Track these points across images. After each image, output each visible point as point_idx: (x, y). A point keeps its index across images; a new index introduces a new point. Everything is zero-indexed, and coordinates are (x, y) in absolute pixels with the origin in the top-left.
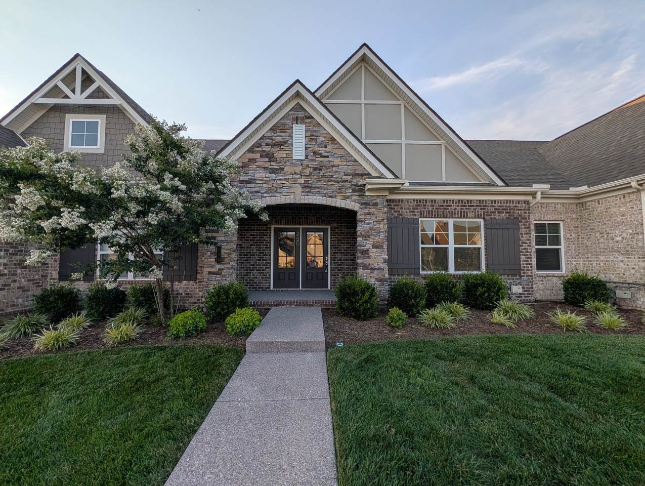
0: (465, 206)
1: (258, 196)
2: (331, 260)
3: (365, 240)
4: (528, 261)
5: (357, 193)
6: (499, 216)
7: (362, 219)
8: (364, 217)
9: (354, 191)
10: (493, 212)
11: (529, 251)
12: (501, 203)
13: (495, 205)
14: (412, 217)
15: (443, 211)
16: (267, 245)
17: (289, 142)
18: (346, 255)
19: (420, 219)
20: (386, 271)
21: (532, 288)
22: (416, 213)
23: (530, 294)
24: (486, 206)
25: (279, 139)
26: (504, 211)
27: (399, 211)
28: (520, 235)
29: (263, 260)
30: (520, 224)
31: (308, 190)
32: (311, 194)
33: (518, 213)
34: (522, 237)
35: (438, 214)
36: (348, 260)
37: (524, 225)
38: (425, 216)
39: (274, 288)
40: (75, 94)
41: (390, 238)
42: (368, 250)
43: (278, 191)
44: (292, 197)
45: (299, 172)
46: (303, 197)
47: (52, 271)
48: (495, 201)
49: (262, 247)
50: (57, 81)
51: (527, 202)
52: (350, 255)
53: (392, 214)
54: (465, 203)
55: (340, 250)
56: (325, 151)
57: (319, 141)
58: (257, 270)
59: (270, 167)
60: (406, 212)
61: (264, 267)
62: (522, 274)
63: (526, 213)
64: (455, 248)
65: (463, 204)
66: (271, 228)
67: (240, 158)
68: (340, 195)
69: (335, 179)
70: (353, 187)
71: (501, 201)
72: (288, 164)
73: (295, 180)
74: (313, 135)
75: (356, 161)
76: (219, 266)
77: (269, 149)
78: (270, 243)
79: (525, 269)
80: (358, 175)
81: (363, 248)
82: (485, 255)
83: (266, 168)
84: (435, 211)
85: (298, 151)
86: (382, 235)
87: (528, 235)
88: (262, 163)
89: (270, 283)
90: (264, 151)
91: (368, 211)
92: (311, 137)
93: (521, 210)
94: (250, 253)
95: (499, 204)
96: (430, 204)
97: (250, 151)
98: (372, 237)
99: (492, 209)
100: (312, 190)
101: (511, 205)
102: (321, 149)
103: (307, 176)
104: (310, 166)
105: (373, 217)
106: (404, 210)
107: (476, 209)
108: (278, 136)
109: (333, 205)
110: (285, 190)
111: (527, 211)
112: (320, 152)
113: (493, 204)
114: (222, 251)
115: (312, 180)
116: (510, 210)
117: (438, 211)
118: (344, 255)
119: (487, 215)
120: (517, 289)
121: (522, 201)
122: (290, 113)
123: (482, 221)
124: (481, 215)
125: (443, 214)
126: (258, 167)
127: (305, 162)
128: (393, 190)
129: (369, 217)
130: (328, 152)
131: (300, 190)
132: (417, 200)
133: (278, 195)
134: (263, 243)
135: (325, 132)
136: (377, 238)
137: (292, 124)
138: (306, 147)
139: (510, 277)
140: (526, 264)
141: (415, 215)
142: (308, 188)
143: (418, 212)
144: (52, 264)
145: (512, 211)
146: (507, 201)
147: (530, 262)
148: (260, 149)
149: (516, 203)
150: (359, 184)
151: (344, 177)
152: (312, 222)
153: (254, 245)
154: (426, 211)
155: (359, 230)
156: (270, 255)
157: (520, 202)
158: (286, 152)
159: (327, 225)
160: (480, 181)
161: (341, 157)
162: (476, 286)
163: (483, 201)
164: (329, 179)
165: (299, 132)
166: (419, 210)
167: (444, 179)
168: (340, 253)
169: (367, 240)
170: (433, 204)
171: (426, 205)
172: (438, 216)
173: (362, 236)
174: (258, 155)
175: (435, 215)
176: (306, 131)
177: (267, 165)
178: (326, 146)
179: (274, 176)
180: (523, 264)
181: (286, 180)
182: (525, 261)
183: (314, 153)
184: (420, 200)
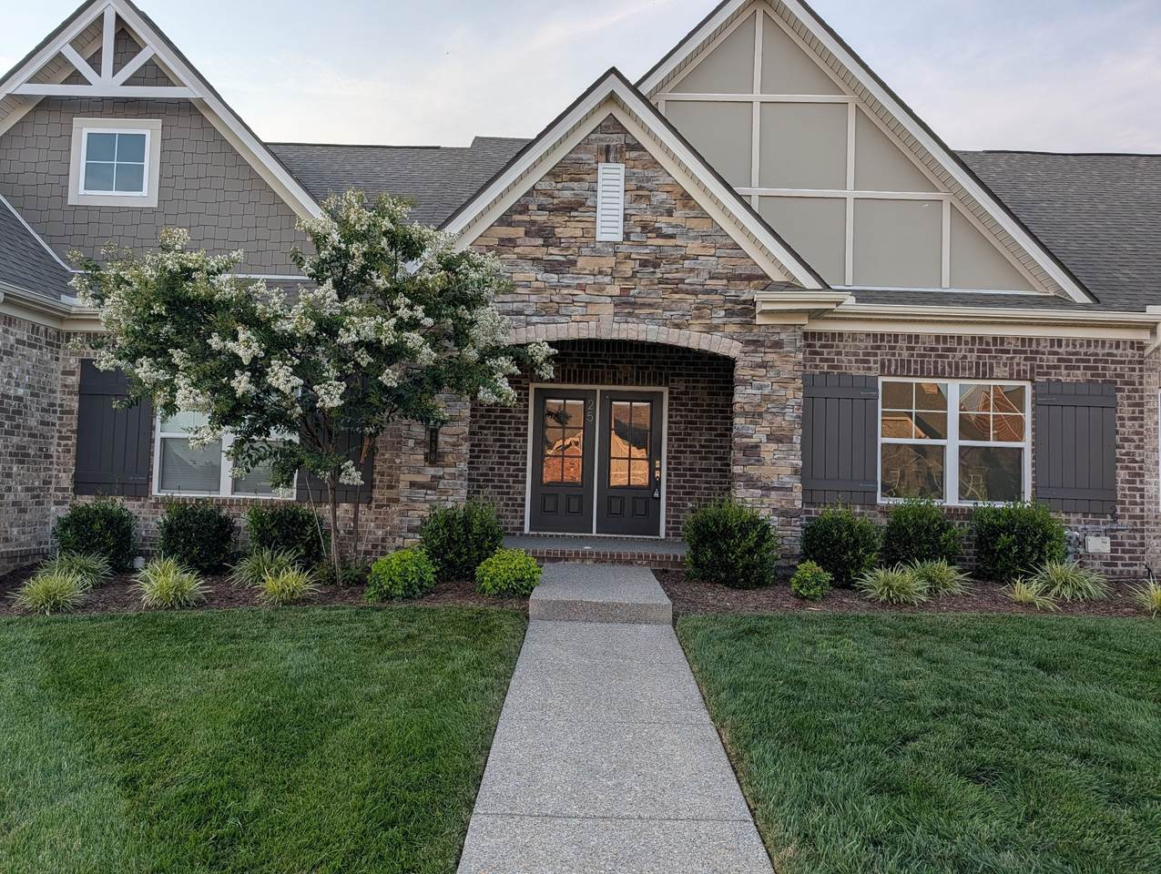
0: (989, 351)
1: (520, 321)
2: (668, 469)
3: (751, 423)
4: (1134, 482)
5: (738, 320)
6: (1068, 375)
7: (745, 378)
8: (752, 372)
9: (729, 313)
10: (1055, 367)
11: (1138, 459)
12: (1074, 346)
13: (1060, 350)
14: (862, 372)
15: (936, 362)
16: (519, 429)
17: (589, 203)
18: (705, 459)
19: (881, 380)
20: (798, 494)
21: (1142, 545)
22: (872, 365)
23: (1138, 558)
24: (1037, 352)
25: (567, 195)
26: (1082, 365)
27: (833, 360)
28: (1118, 423)
29: (509, 464)
30: (1119, 395)
31: (627, 310)
32: (634, 319)
33: (1115, 369)
34: (1123, 426)
35: (922, 368)
36: (709, 470)
37: (1129, 398)
38: (893, 372)
39: (531, 529)
40: (100, 75)
41: (808, 421)
42: (756, 446)
43: (563, 311)
44: (593, 324)
45: (609, 271)
46: (615, 325)
47: (60, 472)
48: (1060, 341)
49: (507, 432)
50: (63, 45)
51: (1140, 346)
52: (716, 459)
53: (816, 367)
54: (988, 344)
55: (690, 446)
56: (669, 225)
57: (655, 201)
58: (494, 487)
59: (546, 258)
60: (850, 361)
61: (511, 479)
62: (1118, 512)
63: (1134, 370)
64: (961, 448)
65: (984, 347)
66: (528, 389)
67: (481, 236)
68: (699, 322)
69: (689, 287)
70: (729, 305)
71: (1074, 340)
72: (585, 251)
73: (600, 288)
74: (640, 188)
75: (736, 247)
76: (431, 471)
77: (545, 218)
78: (526, 423)
79: (1127, 501)
80: (740, 278)
81: (744, 440)
82: (1033, 465)
83: (539, 259)
84: (916, 362)
85: (609, 222)
86: (791, 414)
87: (1137, 423)
88: (529, 249)
89: (523, 517)
90: (533, 223)
91: (760, 360)
92: (638, 192)
93: (1123, 362)
94: (480, 445)
95: (1070, 349)
96: (905, 344)
97: (504, 221)
98: (769, 417)
99: (1053, 360)
100: (637, 311)
101: (1100, 351)
102: (659, 219)
103: (626, 279)
104: (633, 256)
105: (771, 374)
106: (843, 357)
107: (1012, 358)
108: (563, 189)
109: (683, 343)
110: (577, 310)
111: (1137, 367)
112: (657, 225)
113: (1056, 349)
114: (441, 438)
115: (639, 289)
116: (1095, 361)
117: (922, 362)
118: (701, 459)
119: (1039, 374)
120: (1098, 545)
121: (1125, 342)
122: (593, 136)
123: (1028, 386)
124: (1025, 372)
125: (936, 368)
126: (522, 257)
127: (622, 248)
128: (815, 315)
129: (762, 372)
130: (676, 226)
131: (610, 309)
132: (875, 335)
133: (563, 319)
134: (510, 423)
135: (669, 180)
136: (779, 419)
137: (597, 163)
138: (625, 215)
139: (1090, 517)
140: (1130, 489)
141: (870, 369)
142: (627, 305)
143: (875, 362)
144: (59, 458)
145: (1100, 365)
146: (1089, 342)
147: (1138, 485)
148: (525, 218)
149: (1111, 347)
150: (742, 298)
151: (708, 282)
152: (626, 378)
153: (489, 428)
154: (896, 361)
155: (739, 400)
156: (525, 453)
157: (1121, 343)
158: (581, 225)
159: (660, 384)
160: (1035, 290)
161: (704, 237)
162: (994, 531)
163: (1031, 340)
164: (676, 286)
165: (611, 181)
166: (879, 358)
167: (946, 283)
168: (691, 452)
169: (756, 423)
170: (913, 344)
171: (894, 348)
172: (922, 372)
173: (745, 414)
174: (521, 231)
175: (916, 371)
176: (627, 179)
177: (539, 253)
178: (670, 213)
179: (554, 278)
180: (1123, 489)
181: (581, 287)
182: (1128, 482)
183: (644, 228)
184: (882, 335)
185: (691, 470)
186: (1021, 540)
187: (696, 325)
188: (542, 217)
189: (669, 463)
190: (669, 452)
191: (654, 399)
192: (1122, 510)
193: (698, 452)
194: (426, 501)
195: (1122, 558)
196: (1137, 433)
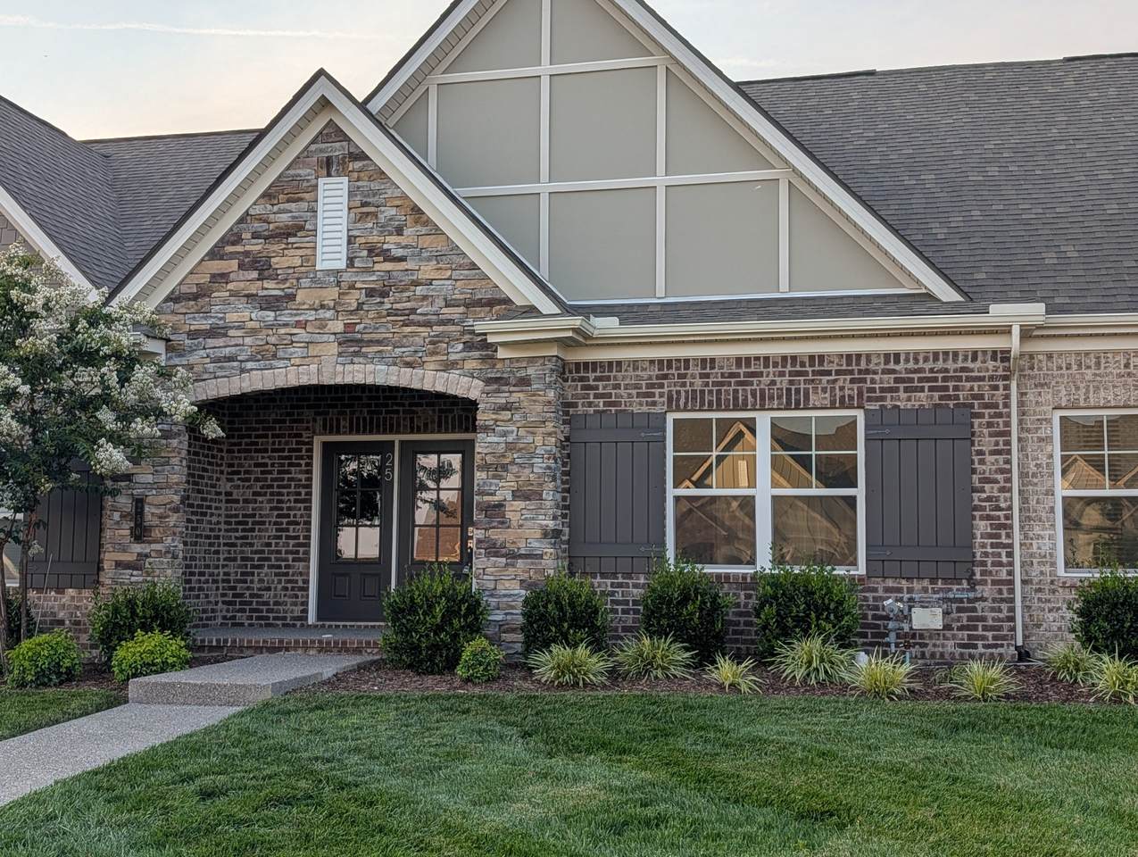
0: (805, 374)
1: (233, 368)
3: (494, 477)
4: (998, 536)
5: (476, 354)
6: (909, 399)
7: (487, 423)
8: (494, 417)
9: (468, 347)
10: (891, 390)
11: (1003, 505)
12: (916, 361)
13: (897, 368)
14: (645, 409)
15: (736, 392)
16: (299, 494)
17: (308, 227)
20: (548, 560)
22: (657, 399)
23: (1004, 638)
24: (867, 371)
25: (284, 218)
26: (927, 385)
27: (610, 395)
28: (976, 458)
29: (288, 537)
30: (976, 422)
31: (352, 349)
32: (361, 360)
33: (972, 389)
34: (982, 462)
35: (719, 400)
37: (989, 425)
38: (682, 406)
39: (318, 619)
41: (580, 471)
42: (500, 505)
43: (281, 354)
44: (313, 368)
45: (332, 304)
46: (339, 368)
48: (897, 356)
49: (286, 498)
53: (590, 405)
54: (802, 364)
56: (399, 246)
57: (382, 218)
59: (261, 293)
60: (630, 395)
61: (291, 557)
62: (978, 577)
63: (996, 388)
64: (774, 498)
65: (798, 368)
66: (311, 443)
67: (191, 273)
68: (434, 359)
69: (421, 318)
70: (467, 337)
71: (916, 354)
72: (305, 282)
73: (322, 324)
74: (364, 205)
75: (475, 267)
76: (138, 548)
77: (258, 248)
78: (310, 486)
79: (989, 561)
80: (480, 303)
81: (486, 498)
82: (867, 516)
83: (253, 295)
84: (711, 392)
85: (331, 249)
86: (540, 465)
87: (1001, 458)
88: (242, 285)
89: (306, 604)
90: (247, 253)
91: (503, 401)
92: (362, 209)
93: (981, 379)
95: (911, 365)
96: (698, 371)
97: (215, 254)
98: (515, 469)
99: (889, 380)
100: (364, 350)
101: (950, 365)
102: (388, 239)
103: (351, 312)
104: (358, 285)
105: (518, 417)
106: (622, 391)
107: (835, 381)
108: (280, 212)
109: (416, 385)
110: (297, 351)
111: (1001, 383)
112: (385, 247)
113: (892, 366)
114: (147, 509)
115: (365, 323)
116: (945, 379)
117: (719, 392)
119: (870, 399)
120: (927, 619)
121: (984, 352)
122: (313, 147)
123: (860, 415)
124: (851, 398)
125: (736, 398)
126: (234, 294)
127: (346, 277)
129: (506, 415)
130: (405, 247)
131: (334, 349)
132: (661, 362)
133: (281, 364)
134: (289, 486)
135: (396, 193)
136: (527, 471)
137: (317, 178)
138: (349, 237)
139: (940, 584)
140: (992, 545)
141: (654, 404)
142: (352, 343)
143: (661, 395)
145: (951, 384)
146: (936, 355)
147: (1004, 540)
148: (239, 248)
149: (965, 359)
151: (445, 310)
153: (265, 494)
154: (687, 392)
155: (480, 450)
156: (309, 523)
157: (980, 354)
158: (300, 252)
160: (903, 286)
161: (438, 257)
163: (859, 356)
164: (407, 317)
165: (333, 195)
166: (666, 390)
167: (785, 286)
169: (500, 477)
170: (708, 371)
171: (685, 376)
172: (719, 404)
173: (486, 467)
174: (234, 264)
175: (711, 403)
176: (351, 194)
177: (254, 288)
178: (399, 231)
179: (270, 315)
180: (984, 546)
181: (302, 325)
182: (990, 536)
183: (370, 251)
184: (669, 361)
187: (431, 363)
188: (255, 247)
192: (984, 573)
195: (984, 638)
196: (1002, 471)
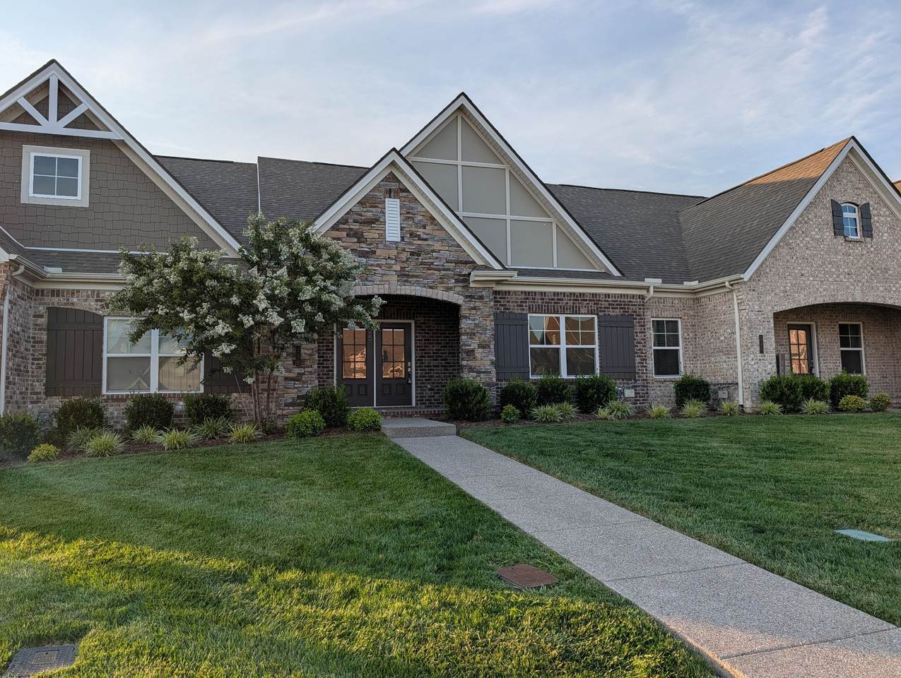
0: (578, 300)
2: (416, 367)
3: (470, 338)
4: (643, 363)
5: (461, 284)
6: (613, 312)
7: (466, 315)
8: (469, 312)
9: (457, 281)
10: (607, 308)
11: (645, 352)
12: (615, 297)
13: (609, 300)
14: (520, 311)
15: (554, 306)
17: (381, 220)
18: (436, 360)
19: (529, 315)
20: (494, 374)
21: (647, 393)
22: (524, 307)
23: (646, 400)
24: (599, 301)
25: (369, 215)
26: (619, 307)
27: (506, 305)
28: (635, 335)
30: (635, 321)
31: (404, 279)
32: (409, 284)
33: (633, 309)
34: (637, 336)
35: (548, 309)
36: (438, 366)
37: (639, 322)
38: (534, 311)
40: (48, 119)
41: (496, 337)
42: (473, 351)
43: (369, 279)
44: (386, 286)
45: (394, 257)
46: (399, 287)
47: (34, 381)
48: (609, 295)
50: (19, 98)
51: (642, 297)
52: (442, 360)
53: (499, 309)
54: (577, 296)
55: (428, 353)
56: (424, 233)
57: (416, 220)
59: (359, 249)
60: (514, 306)
61: (325, 377)
62: (636, 378)
63: (640, 309)
64: (567, 349)
65: (576, 298)
68: (442, 285)
69: (436, 267)
70: (456, 277)
71: (615, 295)
72: (381, 246)
73: (390, 267)
74: (408, 213)
75: (459, 246)
76: (297, 370)
77: (358, 227)
79: (640, 372)
80: (461, 262)
81: (467, 347)
82: (600, 356)
83: (354, 249)
84: (545, 306)
85: (393, 230)
86: (489, 333)
87: (643, 335)
88: (349, 244)
90: (351, 229)
91: (472, 306)
92: (407, 214)
93: (636, 305)
95: (614, 299)
96: (540, 297)
97: (334, 228)
98: (478, 335)
99: (606, 304)
100: (410, 279)
101: (626, 300)
102: (419, 230)
103: (403, 262)
104: (406, 250)
105: (479, 313)
106: (511, 304)
107: (589, 304)
108: (367, 211)
109: (434, 297)
110: (377, 278)
111: (642, 307)
112: (418, 233)
113: (607, 299)
114: (302, 351)
115: (410, 267)
116: (624, 305)
117: (548, 306)
118: (434, 360)
119: (600, 311)
120: (629, 393)
121: (636, 296)
122: (382, 184)
123: (595, 317)
124: (594, 310)
125: (554, 309)
127: (401, 245)
128: (498, 282)
129: (474, 312)
130: (428, 234)
131: (395, 278)
132: (525, 292)
133: (370, 283)
134: (323, 343)
135: (423, 209)
136: (483, 336)
137: (385, 198)
138: (401, 227)
139: (624, 381)
140: (641, 366)
141: (523, 310)
142: (404, 276)
143: (526, 306)
144: (33, 372)
145: (626, 307)
146: (621, 296)
147: (646, 365)
148: (347, 227)
149: (631, 298)
150: (463, 273)
151: (446, 264)
152: (391, 316)
154: (536, 305)
155: (463, 326)
156: (333, 360)
158: (378, 232)
159: (410, 319)
160: (595, 269)
161: (442, 240)
162: (586, 388)
163: (596, 294)
164: (429, 266)
165: (393, 208)
166: (528, 304)
167: (555, 265)
168: (429, 357)
169: (472, 339)
170: (543, 297)
171: (534, 299)
172: (548, 311)
173: (467, 334)
174: (344, 234)
175: (545, 310)
176: (401, 207)
177: (356, 246)
178: (424, 227)
179: (364, 260)
180: (638, 366)
181: (378, 265)
182: (640, 363)
183: (411, 234)
184: (529, 292)
185: (428, 366)
186: (598, 392)
187: (441, 287)
188: (356, 226)
189: (416, 363)
190: (416, 357)
191: (407, 327)
192: (639, 377)
193: (433, 357)
194: (295, 388)
195: (639, 400)
196: (643, 339)
